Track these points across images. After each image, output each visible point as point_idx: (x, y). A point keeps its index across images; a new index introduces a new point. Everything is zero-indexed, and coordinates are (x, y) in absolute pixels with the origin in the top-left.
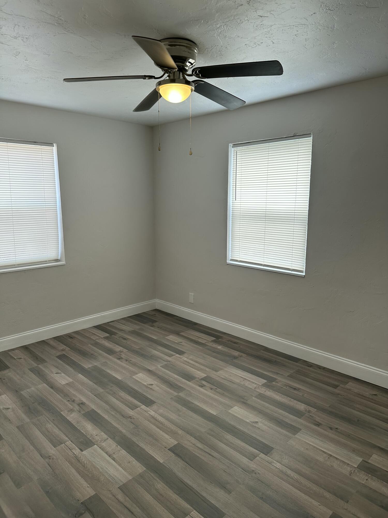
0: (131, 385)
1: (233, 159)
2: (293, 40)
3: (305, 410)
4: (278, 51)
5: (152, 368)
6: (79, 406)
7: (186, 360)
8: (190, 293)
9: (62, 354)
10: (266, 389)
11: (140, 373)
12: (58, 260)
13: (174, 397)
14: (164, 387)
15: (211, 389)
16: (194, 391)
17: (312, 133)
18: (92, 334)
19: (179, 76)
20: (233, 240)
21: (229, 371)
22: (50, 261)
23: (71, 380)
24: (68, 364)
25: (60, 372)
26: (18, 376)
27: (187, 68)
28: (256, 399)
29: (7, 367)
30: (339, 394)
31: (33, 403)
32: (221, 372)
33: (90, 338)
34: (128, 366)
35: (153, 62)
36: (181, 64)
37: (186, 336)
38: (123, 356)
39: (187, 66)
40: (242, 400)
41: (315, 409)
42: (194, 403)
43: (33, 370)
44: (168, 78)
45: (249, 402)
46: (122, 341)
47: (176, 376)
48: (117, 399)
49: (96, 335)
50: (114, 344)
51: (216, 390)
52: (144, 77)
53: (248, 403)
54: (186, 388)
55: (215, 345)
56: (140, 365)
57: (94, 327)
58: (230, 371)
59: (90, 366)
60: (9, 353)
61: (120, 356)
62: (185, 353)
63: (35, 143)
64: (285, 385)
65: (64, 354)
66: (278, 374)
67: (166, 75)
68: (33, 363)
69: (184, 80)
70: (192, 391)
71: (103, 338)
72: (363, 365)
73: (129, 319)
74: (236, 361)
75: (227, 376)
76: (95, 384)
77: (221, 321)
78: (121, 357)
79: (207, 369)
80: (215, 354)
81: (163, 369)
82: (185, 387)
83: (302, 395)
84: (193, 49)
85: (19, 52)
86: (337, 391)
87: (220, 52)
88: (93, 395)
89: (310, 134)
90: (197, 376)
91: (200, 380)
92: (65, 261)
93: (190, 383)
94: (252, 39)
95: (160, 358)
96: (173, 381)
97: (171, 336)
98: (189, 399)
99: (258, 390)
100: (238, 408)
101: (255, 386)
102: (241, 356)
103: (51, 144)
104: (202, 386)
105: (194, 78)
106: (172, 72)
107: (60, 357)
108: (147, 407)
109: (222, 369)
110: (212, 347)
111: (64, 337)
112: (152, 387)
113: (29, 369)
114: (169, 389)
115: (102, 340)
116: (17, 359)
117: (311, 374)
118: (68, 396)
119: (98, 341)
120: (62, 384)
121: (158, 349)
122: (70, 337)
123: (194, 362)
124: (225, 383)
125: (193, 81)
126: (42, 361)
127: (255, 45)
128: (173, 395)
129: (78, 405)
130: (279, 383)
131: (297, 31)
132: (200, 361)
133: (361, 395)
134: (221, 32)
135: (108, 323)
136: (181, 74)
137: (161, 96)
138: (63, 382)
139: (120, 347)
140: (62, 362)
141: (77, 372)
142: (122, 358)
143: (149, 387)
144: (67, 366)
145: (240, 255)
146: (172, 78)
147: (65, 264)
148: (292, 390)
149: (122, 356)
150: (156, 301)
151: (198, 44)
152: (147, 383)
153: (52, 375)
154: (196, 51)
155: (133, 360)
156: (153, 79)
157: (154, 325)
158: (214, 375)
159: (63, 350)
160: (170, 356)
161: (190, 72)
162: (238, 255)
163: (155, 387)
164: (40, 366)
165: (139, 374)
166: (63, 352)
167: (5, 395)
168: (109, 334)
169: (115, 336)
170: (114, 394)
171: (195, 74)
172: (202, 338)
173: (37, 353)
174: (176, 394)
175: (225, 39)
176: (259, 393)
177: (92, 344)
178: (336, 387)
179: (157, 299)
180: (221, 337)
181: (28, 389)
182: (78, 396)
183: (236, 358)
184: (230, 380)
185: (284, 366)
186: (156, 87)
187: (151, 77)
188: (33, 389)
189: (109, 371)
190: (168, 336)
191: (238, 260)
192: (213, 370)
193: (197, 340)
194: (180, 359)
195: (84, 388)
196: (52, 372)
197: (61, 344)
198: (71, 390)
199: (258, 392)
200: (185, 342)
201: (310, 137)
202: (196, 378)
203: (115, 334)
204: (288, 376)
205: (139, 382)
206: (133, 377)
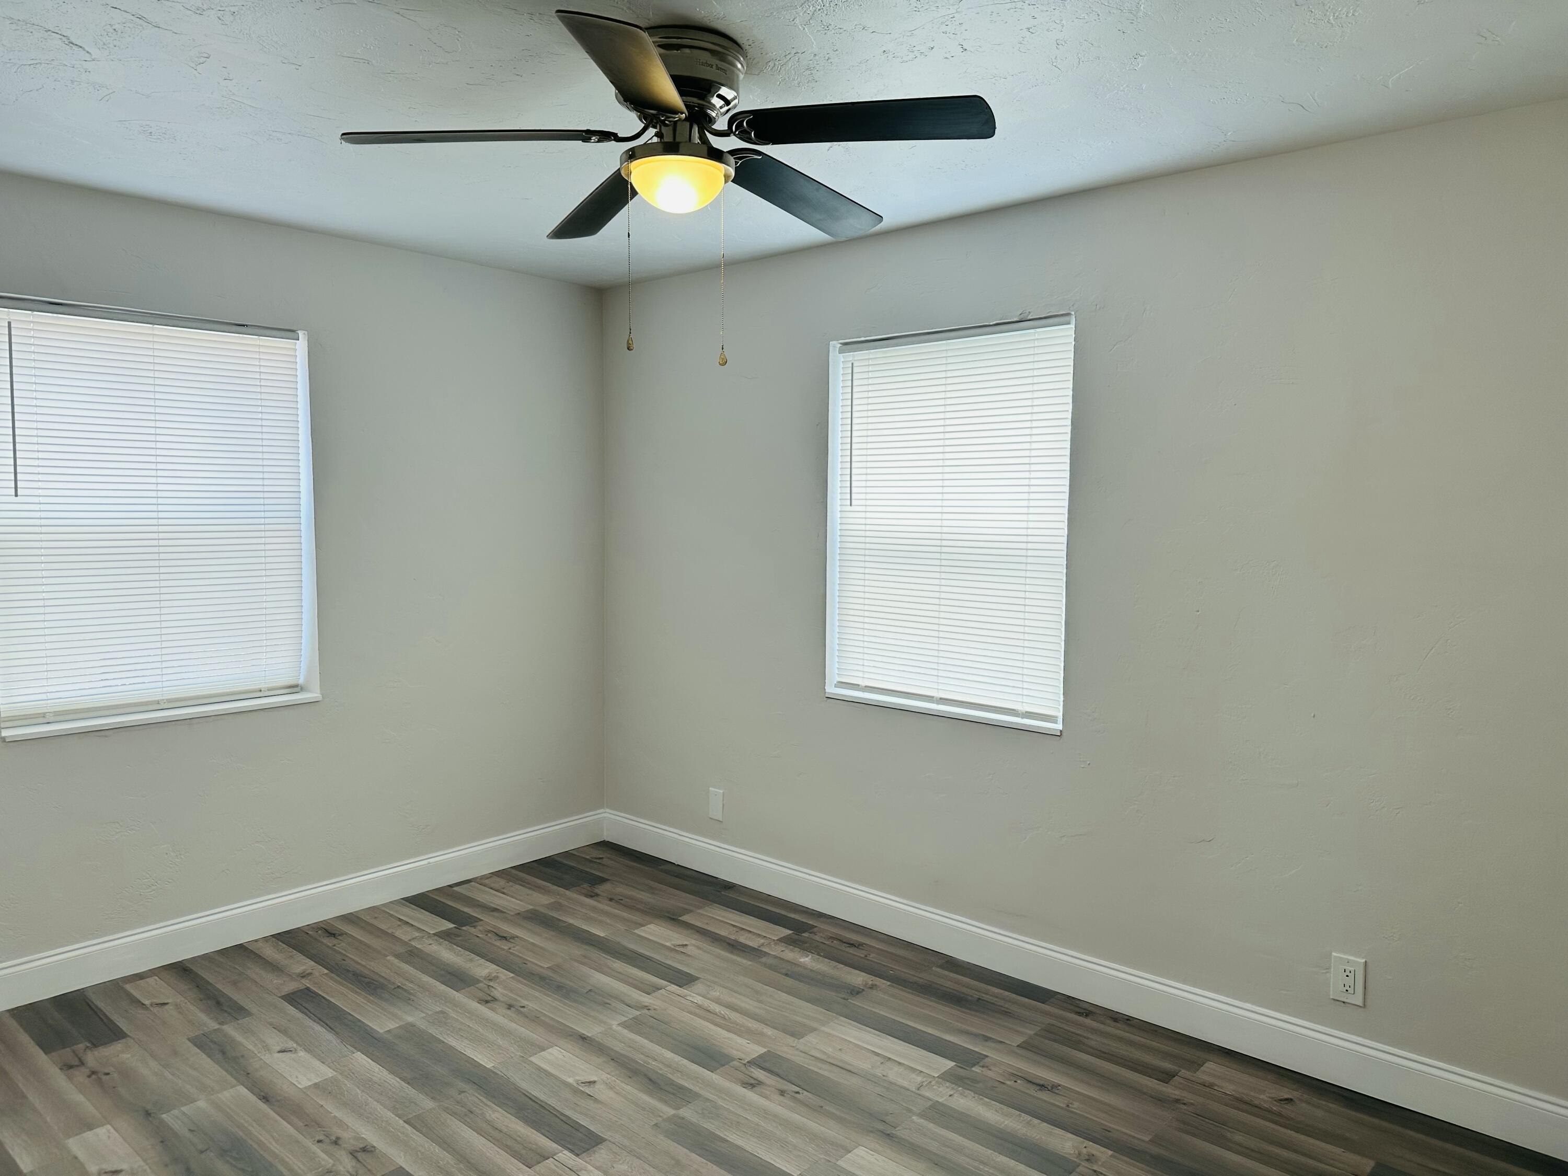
0: (525, 1085)
1: (841, 385)
2: (1021, 43)
3: (1077, 1152)
4: (976, 72)
5: (591, 1030)
6: (356, 1157)
7: (700, 1003)
8: (711, 789)
9: (302, 987)
10: (953, 1088)
11: (552, 1047)
12: (297, 686)
13: (664, 1120)
14: (630, 1089)
15: (782, 1093)
16: (725, 1099)
17: (1073, 313)
18: (399, 923)
19: (688, 137)
20: (845, 624)
21: (837, 1034)
22: (273, 691)
23: (329, 1073)
24: (320, 1020)
25: (295, 1045)
26: (153, 1064)
27: (714, 114)
28: (922, 1120)
29: (117, 1034)
30: (1177, 1101)
31: (202, 1152)
32: (811, 1039)
33: (392, 936)
34: (514, 1025)
35: (613, 89)
36: (695, 100)
37: (699, 924)
38: (498, 992)
39: (713, 107)
40: (881, 1126)
41: (1108, 1150)
42: (727, 1141)
43: (202, 1043)
44: (655, 140)
45: (901, 1132)
46: (495, 943)
47: (669, 1055)
48: (479, 1132)
49: (412, 925)
50: (468, 953)
51: (797, 1095)
52: (585, 136)
53: (898, 1134)
54: (701, 1092)
55: (791, 954)
56: (552, 1019)
57: (407, 900)
58: (840, 1035)
59: (392, 1025)
60: (128, 987)
61: (489, 992)
62: (698, 978)
63: (240, 327)
64: (1013, 1075)
65: (308, 989)
66: (987, 1039)
67: (652, 131)
68: (204, 1017)
69: (705, 148)
70: (720, 1102)
71: (434, 934)
72: (1248, 1006)
73: (517, 872)
74: (856, 1002)
75: (829, 1050)
76: (408, 1083)
77: (810, 875)
78: (492, 994)
79: (769, 1031)
80: (789, 982)
81: (625, 1032)
82: (696, 1089)
83: (1064, 1106)
84: (730, 58)
85: (206, 55)
86: (1170, 1090)
87: (808, 72)
88: (401, 1122)
89: (1068, 314)
90: (735, 1054)
91: (745, 1064)
92: (318, 691)
93: (714, 1077)
94: (904, 36)
95: (616, 998)
96: (661, 1069)
97: (652, 926)
98: (710, 1126)
99: (928, 1094)
100: (868, 1152)
101: (919, 1079)
102: (872, 985)
103: (289, 332)
104: (753, 1085)
105: (732, 143)
106: (670, 121)
107: (291, 998)
108: (577, 1155)
109: (815, 1030)
110: (783, 959)
111: (310, 933)
112: (591, 1089)
113: (189, 1039)
114: (645, 1098)
115: (431, 942)
116: (151, 1005)
117: (1088, 1038)
118: (319, 1125)
119: (419, 946)
120: (299, 1086)
121: (610, 968)
122: (329, 933)
123: (724, 1008)
124: (825, 1071)
125: (732, 152)
126: (236, 1011)
127: (912, 56)
128: (660, 1116)
129: (351, 1153)
130: (992, 1068)
131: (1034, 17)
132: (743, 1005)
133: (1246, 1103)
134: (814, 14)
135: (450, 886)
136: (696, 129)
137: (634, 193)
138: (304, 1080)
139: (488, 964)
140: (299, 1015)
141: (349, 1047)
142: (495, 999)
143: (583, 1092)
144: (318, 1028)
145: (866, 669)
146: (668, 138)
147: (320, 698)
148: (1032, 1091)
149: (496, 994)
150: (605, 815)
151: (746, 47)
152: (577, 1078)
153: (266, 1058)
154: (739, 66)
155: (531, 1005)
156: (613, 142)
157: (596, 891)
158: (787, 1048)
159: (303, 976)
160: (650, 990)
161: (721, 124)
162: (860, 668)
163: (600, 1091)
164: (226, 1028)
165: (550, 1050)
166: (303, 981)
167: (109, 1127)
168: (453, 923)
169: (472, 930)
170: (467, 1116)
171: (736, 130)
172: (750, 932)
173: (219, 986)
174: (670, 1112)
175: (825, 34)
176: (930, 1103)
177: (397, 956)
178: (1167, 1077)
179: (608, 810)
180: (809, 928)
181: (185, 1105)
182: (350, 1125)
183: (858, 993)
184: (840, 1064)
185: (1007, 1014)
186: (621, 164)
187: (606, 136)
188: (202, 1104)
189: (452, 1041)
190: (643, 926)
191: (858, 685)
192: (784, 1031)
193: (733, 937)
194: (683, 1000)
195: (370, 1099)
196: (267, 1048)
197: (300, 957)
198: (330, 1106)
199: (930, 1099)
200: (694, 945)
201: (1069, 323)
202: (733, 1059)
203: (472, 921)
204: (1018, 1046)
205: (549, 1073)
206: (532, 1059)
